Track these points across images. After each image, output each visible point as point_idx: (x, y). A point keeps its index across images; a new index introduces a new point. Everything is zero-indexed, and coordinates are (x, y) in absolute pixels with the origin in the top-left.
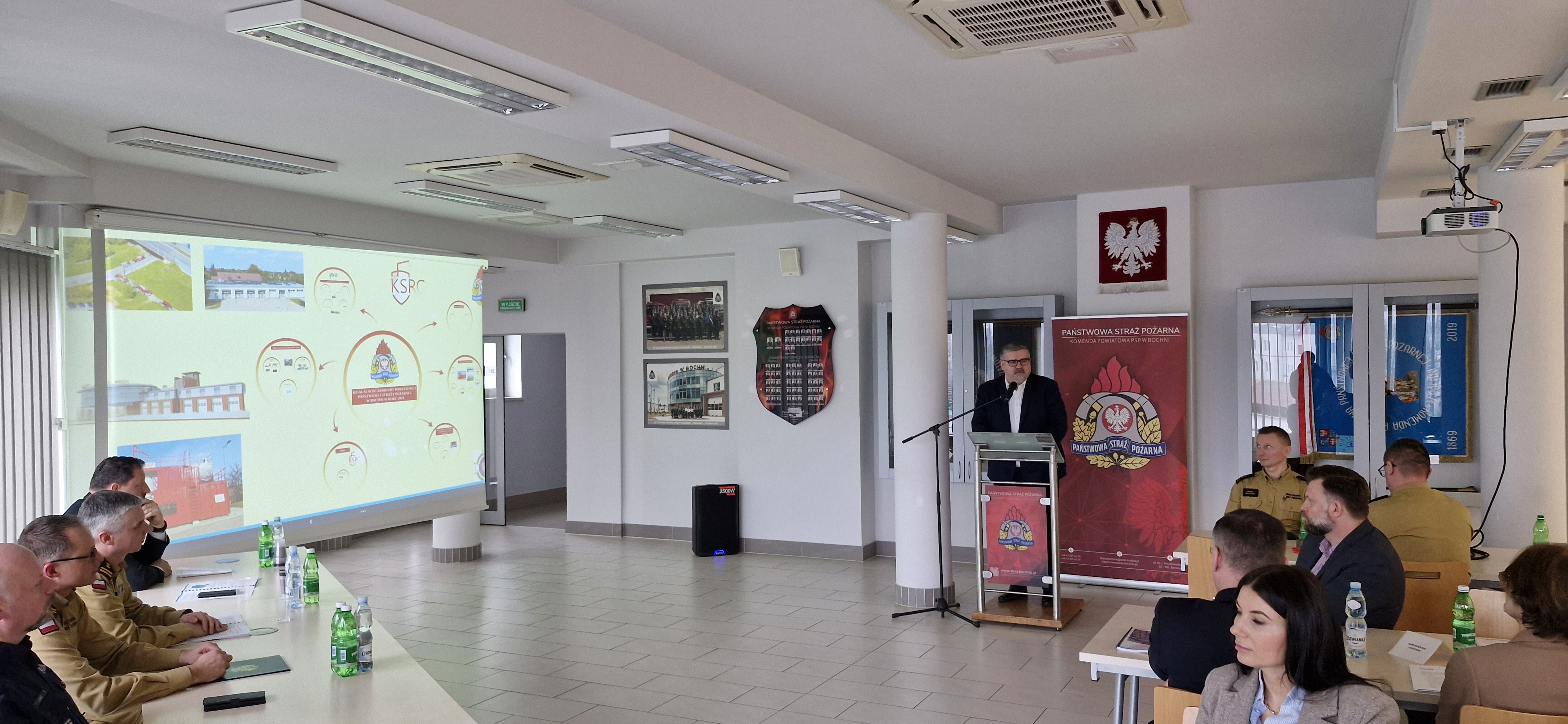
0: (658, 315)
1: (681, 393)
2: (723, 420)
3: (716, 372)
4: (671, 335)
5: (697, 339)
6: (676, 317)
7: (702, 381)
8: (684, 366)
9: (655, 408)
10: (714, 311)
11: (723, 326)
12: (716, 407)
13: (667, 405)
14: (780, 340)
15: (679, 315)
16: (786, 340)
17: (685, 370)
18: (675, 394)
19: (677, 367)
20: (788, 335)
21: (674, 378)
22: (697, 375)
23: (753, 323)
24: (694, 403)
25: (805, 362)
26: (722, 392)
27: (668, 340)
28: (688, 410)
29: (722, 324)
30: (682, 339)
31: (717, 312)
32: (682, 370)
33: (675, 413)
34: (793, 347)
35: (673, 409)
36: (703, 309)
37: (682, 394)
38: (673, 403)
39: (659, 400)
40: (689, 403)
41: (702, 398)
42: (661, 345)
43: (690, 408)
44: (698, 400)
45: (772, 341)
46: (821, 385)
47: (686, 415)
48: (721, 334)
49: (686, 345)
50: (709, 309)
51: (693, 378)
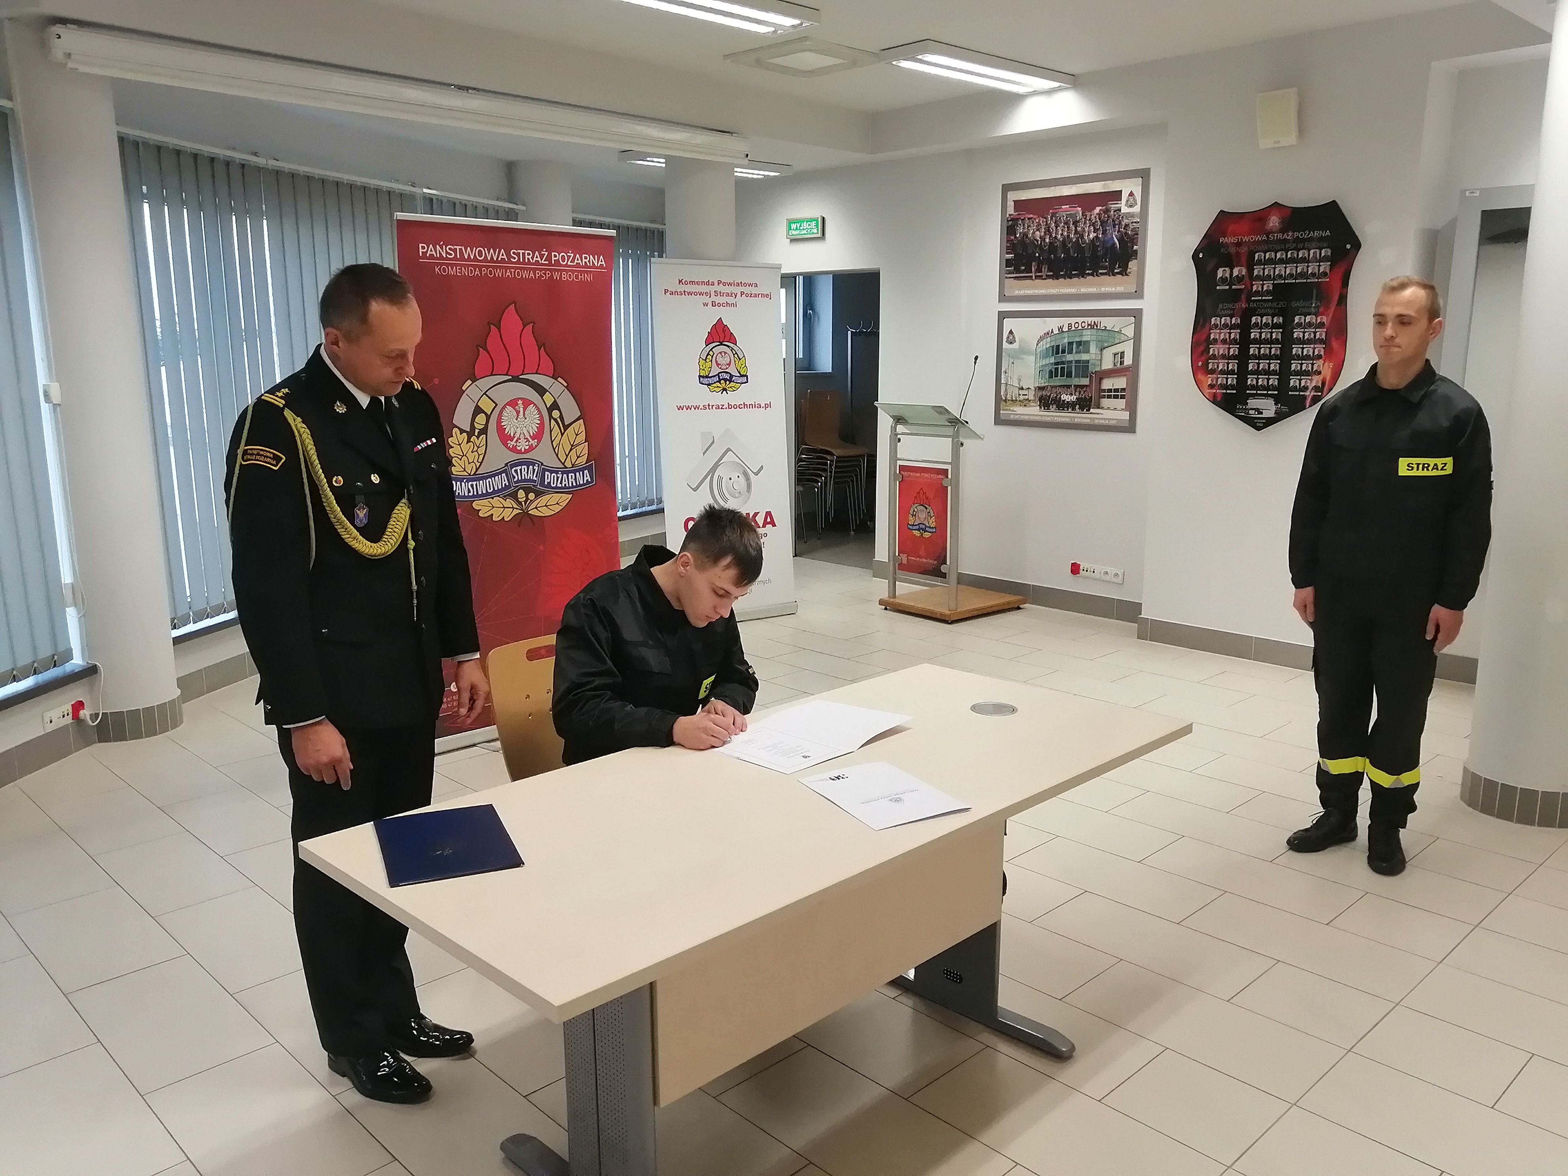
0: (1025, 235)
1: (1056, 369)
2: (1126, 415)
3: (1120, 332)
4: (1045, 269)
5: (1089, 274)
6: (1056, 237)
7: (1093, 349)
8: (1065, 322)
9: (1013, 393)
10: (1123, 223)
11: (1136, 250)
12: (1116, 394)
13: (1033, 389)
14: (1244, 273)
15: (1060, 234)
16: (1256, 273)
17: (1065, 329)
18: (1048, 369)
19: (1053, 324)
20: (1260, 263)
21: (1047, 344)
22: (1084, 339)
23: (1194, 241)
24: (1076, 386)
25: (1287, 314)
26: (1127, 369)
27: (1040, 277)
28: (1066, 398)
29: (1135, 247)
30: (1064, 277)
31: (1127, 225)
32: (1060, 329)
33: (1045, 402)
34: (1268, 286)
35: (1042, 396)
36: (1103, 223)
37: (1060, 370)
38: (1043, 385)
39: (1020, 380)
40: (1069, 387)
41: (1091, 381)
42: (1028, 288)
43: (1071, 394)
44: (1085, 381)
45: (1228, 275)
46: (1319, 357)
47: (1062, 406)
48: (1133, 265)
49: (1069, 286)
50: (1114, 221)
51: (1079, 343)
